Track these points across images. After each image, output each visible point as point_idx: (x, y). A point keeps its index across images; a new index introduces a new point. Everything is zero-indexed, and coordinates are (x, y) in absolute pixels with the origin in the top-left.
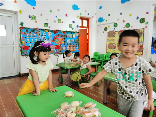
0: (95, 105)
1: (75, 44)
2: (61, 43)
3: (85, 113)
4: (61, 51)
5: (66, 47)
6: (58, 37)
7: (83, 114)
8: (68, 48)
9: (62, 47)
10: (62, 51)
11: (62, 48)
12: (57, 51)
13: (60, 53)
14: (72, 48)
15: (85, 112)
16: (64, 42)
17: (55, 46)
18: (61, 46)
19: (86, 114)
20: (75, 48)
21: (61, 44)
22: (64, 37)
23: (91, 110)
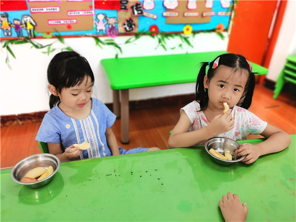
4: (130, 22)
10: (135, 21)
11: (137, 5)
12: (112, 21)
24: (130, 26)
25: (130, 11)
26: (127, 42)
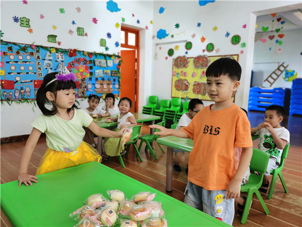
0: (153, 196)
1: (112, 80)
2: (85, 77)
3: (136, 213)
5: (94, 84)
6: (76, 64)
7: (131, 215)
8: (98, 86)
9: (86, 85)
10: (85, 92)
11: (86, 87)
13: (81, 97)
14: (105, 86)
15: (136, 210)
16: (89, 75)
18: (84, 83)
19: (138, 213)
20: (111, 86)
21: (84, 79)
22: (89, 65)
23: (146, 206)
24: (83, 94)
25: (83, 89)
26: (82, 100)
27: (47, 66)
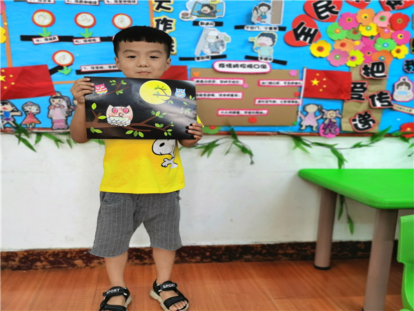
4: (365, 118)
6: (347, 8)
9: (384, 87)
10: (375, 115)
11: (381, 95)
12: (330, 115)
13: (356, 133)
17: (311, 74)
21: (378, 64)
25: (365, 102)
27: (201, 14)
